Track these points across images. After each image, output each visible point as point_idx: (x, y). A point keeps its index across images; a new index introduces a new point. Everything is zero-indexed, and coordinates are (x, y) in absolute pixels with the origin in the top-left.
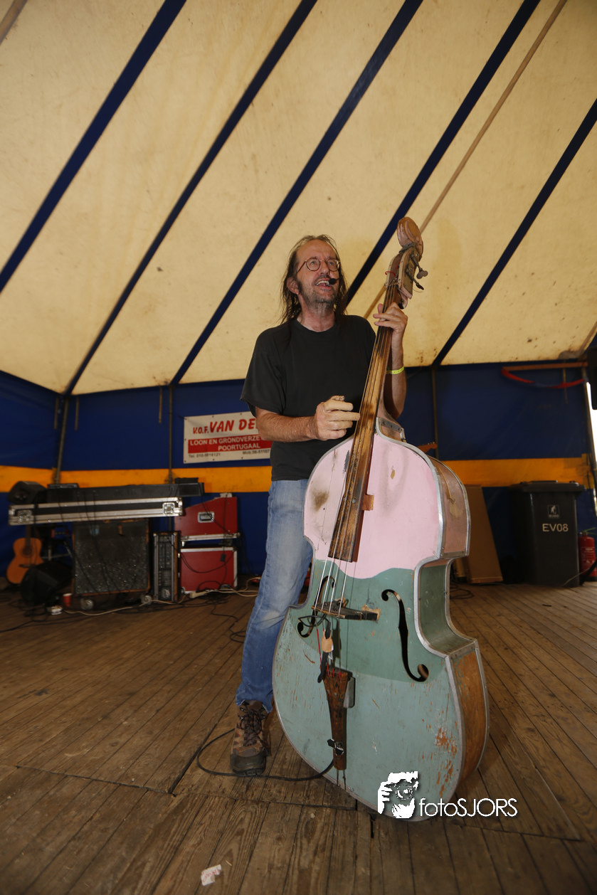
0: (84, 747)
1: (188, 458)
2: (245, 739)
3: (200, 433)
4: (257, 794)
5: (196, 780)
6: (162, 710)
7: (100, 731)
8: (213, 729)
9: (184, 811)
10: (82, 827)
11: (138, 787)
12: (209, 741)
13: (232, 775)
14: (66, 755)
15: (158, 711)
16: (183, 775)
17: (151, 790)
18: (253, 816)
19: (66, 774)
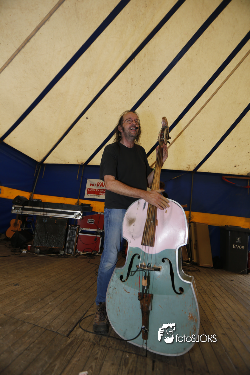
0: (33, 311)
1: (86, 196)
2: (100, 318)
3: (93, 186)
4: (104, 343)
5: (78, 333)
6: (66, 300)
7: (39, 305)
8: (87, 312)
9: (73, 345)
10: (30, 345)
11: (54, 332)
12: (84, 317)
13: (94, 333)
14: (25, 313)
15: (64, 300)
16: (73, 330)
17: (60, 334)
18: (102, 352)
19: (25, 321)
